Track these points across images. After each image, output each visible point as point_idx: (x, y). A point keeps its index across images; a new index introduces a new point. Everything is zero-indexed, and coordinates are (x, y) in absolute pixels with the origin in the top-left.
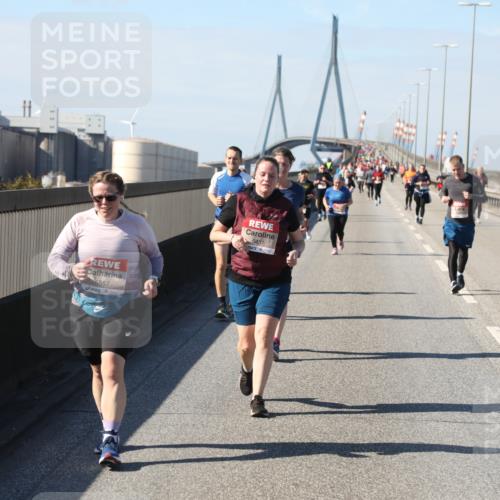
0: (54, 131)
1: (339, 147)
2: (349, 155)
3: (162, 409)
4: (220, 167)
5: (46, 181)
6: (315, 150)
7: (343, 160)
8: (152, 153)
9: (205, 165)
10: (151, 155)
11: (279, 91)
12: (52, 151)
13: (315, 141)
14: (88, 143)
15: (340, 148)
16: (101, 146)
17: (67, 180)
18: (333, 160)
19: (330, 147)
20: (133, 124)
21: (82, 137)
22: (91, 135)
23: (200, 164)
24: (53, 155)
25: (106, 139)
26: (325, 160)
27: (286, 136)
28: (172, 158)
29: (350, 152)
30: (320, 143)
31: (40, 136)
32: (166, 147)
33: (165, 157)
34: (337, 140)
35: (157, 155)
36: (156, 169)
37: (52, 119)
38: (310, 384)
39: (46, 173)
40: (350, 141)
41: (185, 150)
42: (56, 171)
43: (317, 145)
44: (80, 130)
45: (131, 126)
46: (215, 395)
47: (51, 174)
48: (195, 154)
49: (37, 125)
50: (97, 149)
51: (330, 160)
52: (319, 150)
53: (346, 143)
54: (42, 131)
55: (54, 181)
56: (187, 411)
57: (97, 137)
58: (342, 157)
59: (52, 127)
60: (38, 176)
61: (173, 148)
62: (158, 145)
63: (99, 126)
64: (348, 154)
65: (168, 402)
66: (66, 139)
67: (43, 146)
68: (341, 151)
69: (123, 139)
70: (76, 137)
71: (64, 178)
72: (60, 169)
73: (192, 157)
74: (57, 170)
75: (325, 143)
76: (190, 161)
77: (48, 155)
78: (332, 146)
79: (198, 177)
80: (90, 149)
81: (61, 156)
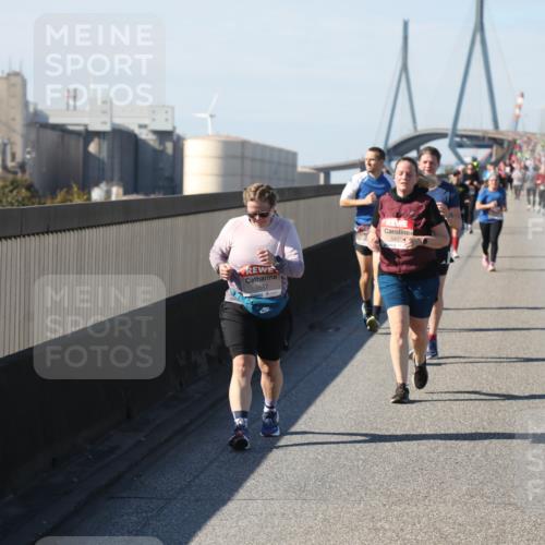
0: (107, 128)
1: (486, 142)
2: (501, 152)
3: (242, 493)
4: (327, 171)
5: (97, 194)
6: (455, 146)
7: (493, 159)
8: (237, 155)
9: (307, 170)
10: (234, 157)
11: (405, 68)
12: (104, 155)
13: (455, 134)
14: (152, 143)
15: (490, 143)
16: (169, 147)
17: (125, 193)
18: (479, 159)
19: (475, 142)
20: (212, 116)
21: (144, 135)
22: (156, 132)
23: (300, 169)
24: (106, 160)
25: (175, 138)
26: (468, 160)
27: (415, 128)
28: (263, 161)
29: (502, 146)
30: (462, 136)
31: (89, 135)
32: (256, 146)
33: (253, 160)
34: (486, 132)
35: (243, 158)
36: (242, 175)
37: (104, 112)
38: (442, 459)
39: (97, 184)
40: (502, 133)
41: (280, 151)
42: (110, 181)
43: (458, 139)
44: (141, 126)
45: (209, 119)
46: (313, 474)
47: (103, 186)
48: (294, 155)
49: (85, 120)
50: (163, 152)
51: (475, 159)
52: (461, 145)
53: (496, 136)
54: (91, 128)
55: (108, 193)
56: (275, 496)
57: (164, 135)
58: (491, 155)
59: (105, 123)
60: (86, 188)
61: (264, 148)
62: (244, 144)
63: (167, 120)
64: (500, 149)
65: (250, 483)
66: (124, 140)
67: (93, 148)
68: (490, 146)
69: (196, 137)
70: (135, 136)
71: (121, 191)
72: (116, 178)
73: (290, 158)
74: (112, 180)
75: (467, 137)
76: (287, 165)
77: (99, 160)
78: (477, 141)
79: (296, 185)
80: (155, 150)
81: (117, 161)
